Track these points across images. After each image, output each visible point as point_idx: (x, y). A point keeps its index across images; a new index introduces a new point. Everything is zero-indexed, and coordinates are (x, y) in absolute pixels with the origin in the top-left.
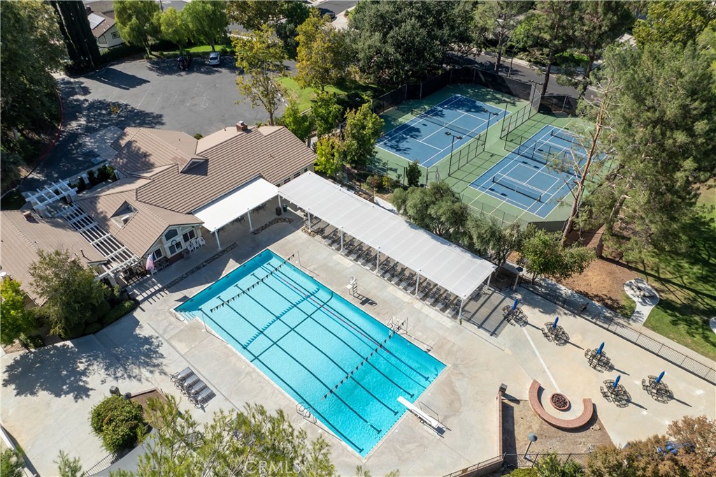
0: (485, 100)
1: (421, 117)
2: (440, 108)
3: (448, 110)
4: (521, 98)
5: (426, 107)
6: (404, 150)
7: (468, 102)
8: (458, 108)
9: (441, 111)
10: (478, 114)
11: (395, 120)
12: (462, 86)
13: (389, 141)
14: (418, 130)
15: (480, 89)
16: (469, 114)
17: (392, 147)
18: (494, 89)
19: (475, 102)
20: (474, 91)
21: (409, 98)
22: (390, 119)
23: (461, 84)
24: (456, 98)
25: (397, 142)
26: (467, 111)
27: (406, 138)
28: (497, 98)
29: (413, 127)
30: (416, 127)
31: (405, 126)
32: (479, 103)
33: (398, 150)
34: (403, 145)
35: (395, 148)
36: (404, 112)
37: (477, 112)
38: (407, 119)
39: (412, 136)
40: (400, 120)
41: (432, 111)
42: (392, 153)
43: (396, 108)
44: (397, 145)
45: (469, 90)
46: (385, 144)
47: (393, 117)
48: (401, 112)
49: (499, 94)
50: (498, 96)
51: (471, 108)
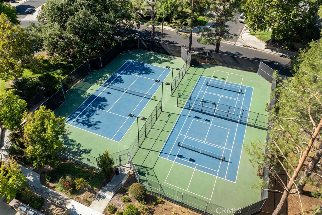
0: (150, 62)
1: (105, 86)
2: (118, 75)
3: (125, 75)
4: (175, 56)
5: (108, 75)
6: (95, 124)
7: (138, 65)
8: (132, 72)
9: (120, 77)
10: (148, 75)
11: (84, 92)
12: (131, 52)
13: (81, 116)
14: (104, 100)
15: (144, 53)
16: (141, 76)
17: (83, 123)
18: (155, 51)
19: (143, 65)
20: (141, 55)
21: (92, 69)
22: (79, 92)
23: (130, 50)
24: (129, 63)
25: (88, 116)
26: (140, 74)
27: (96, 110)
28: (158, 59)
29: (100, 97)
30: (102, 96)
31: (93, 97)
32: (147, 65)
33: (90, 125)
34: (94, 119)
35: (87, 124)
36: (90, 83)
37: (147, 73)
38: (94, 89)
39: (100, 108)
40: (88, 91)
41: (113, 78)
42: (84, 130)
43: (84, 80)
44: (88, 120)
45: (137, 55)
46: (77, 120)
47: (82, 89)
48: (88, 83)
49: (159, 55)
50: (159, 56)
51: (141, 70)
